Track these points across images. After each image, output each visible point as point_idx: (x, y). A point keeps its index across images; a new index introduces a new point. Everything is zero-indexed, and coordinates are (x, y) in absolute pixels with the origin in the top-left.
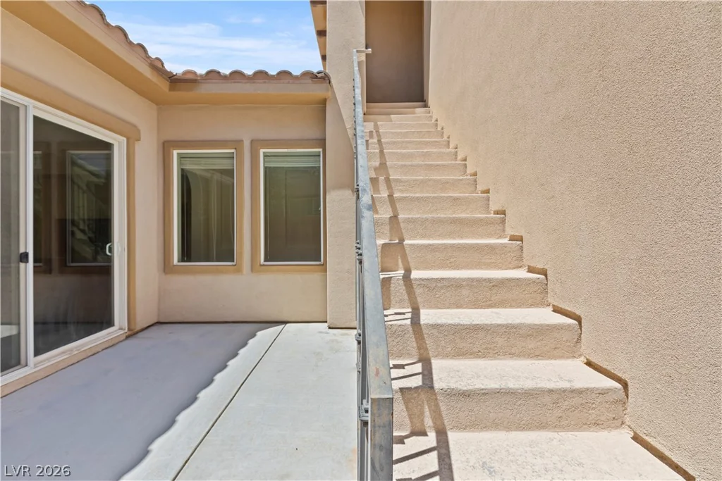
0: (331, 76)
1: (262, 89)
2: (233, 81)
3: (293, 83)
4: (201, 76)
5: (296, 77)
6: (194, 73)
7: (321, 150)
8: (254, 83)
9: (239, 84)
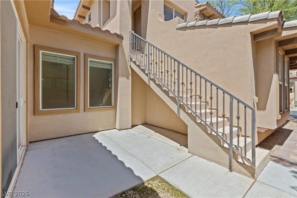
0: (124, 37)
1: (97, 34)
2: (84, 27)
3: (110, 36)
4: (70, 20)
5: (112, 34)
6: (66, 18)
7: (113, 63)
8: (94, 31)
9: (87, 29)
